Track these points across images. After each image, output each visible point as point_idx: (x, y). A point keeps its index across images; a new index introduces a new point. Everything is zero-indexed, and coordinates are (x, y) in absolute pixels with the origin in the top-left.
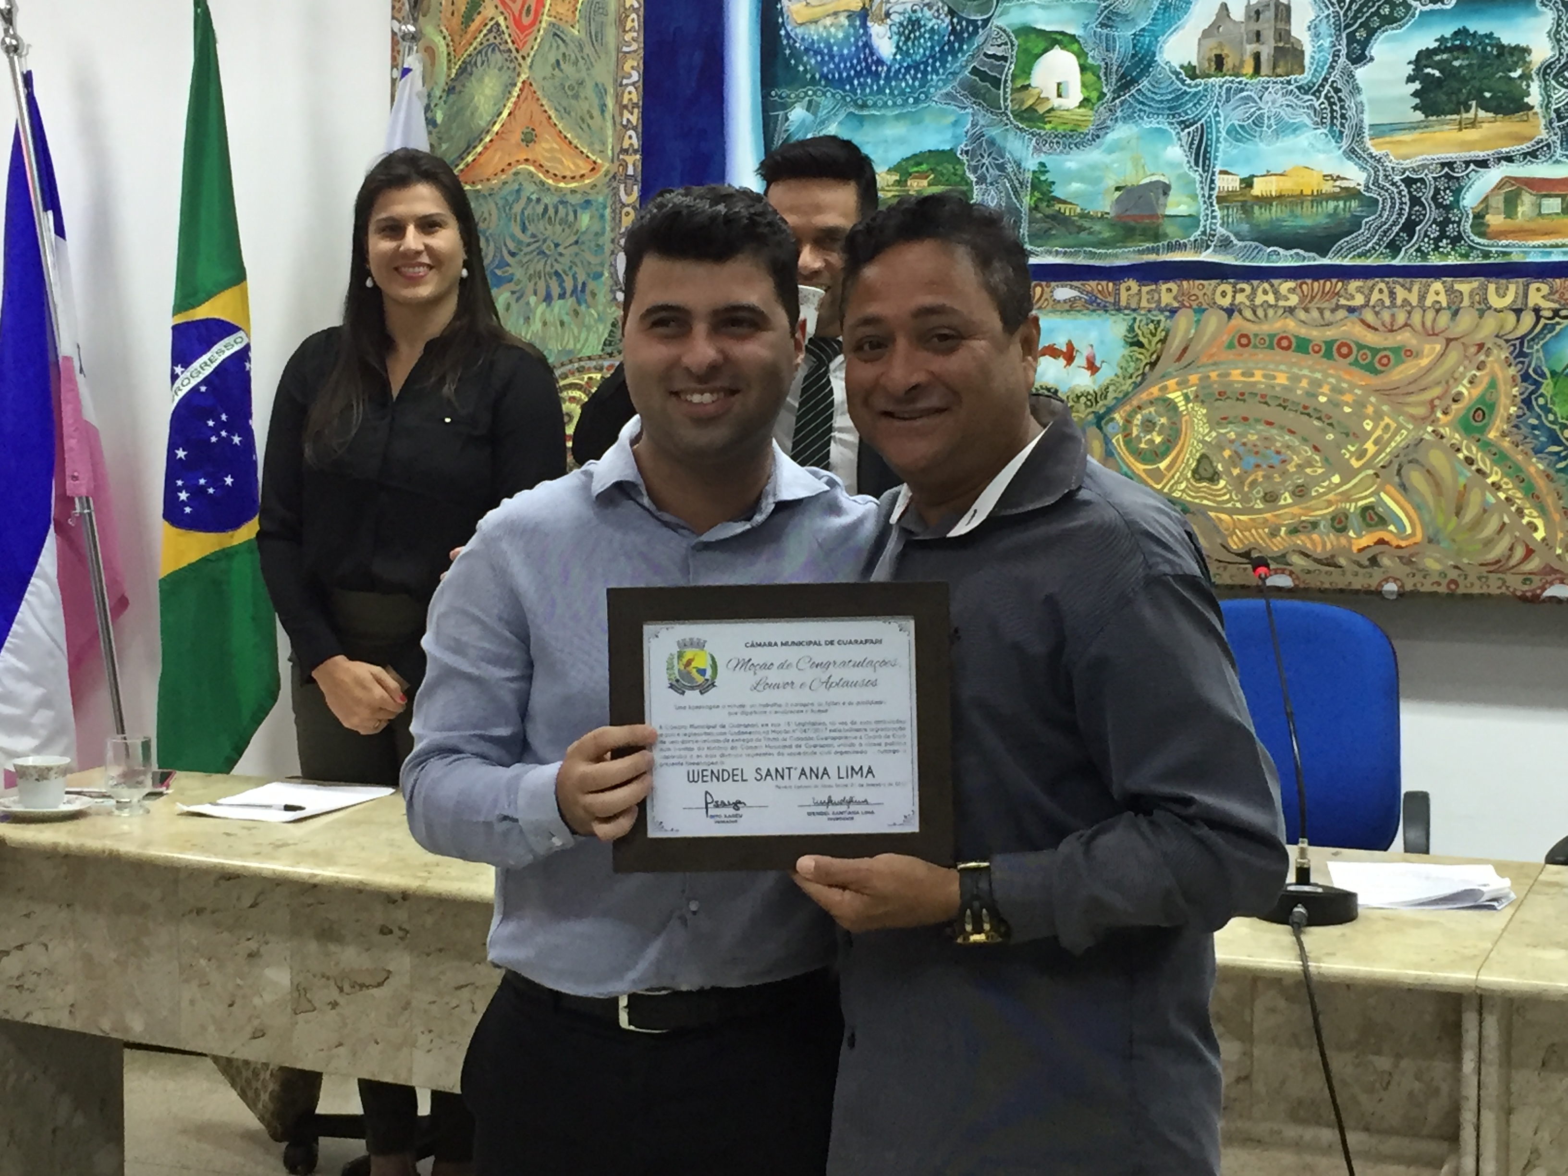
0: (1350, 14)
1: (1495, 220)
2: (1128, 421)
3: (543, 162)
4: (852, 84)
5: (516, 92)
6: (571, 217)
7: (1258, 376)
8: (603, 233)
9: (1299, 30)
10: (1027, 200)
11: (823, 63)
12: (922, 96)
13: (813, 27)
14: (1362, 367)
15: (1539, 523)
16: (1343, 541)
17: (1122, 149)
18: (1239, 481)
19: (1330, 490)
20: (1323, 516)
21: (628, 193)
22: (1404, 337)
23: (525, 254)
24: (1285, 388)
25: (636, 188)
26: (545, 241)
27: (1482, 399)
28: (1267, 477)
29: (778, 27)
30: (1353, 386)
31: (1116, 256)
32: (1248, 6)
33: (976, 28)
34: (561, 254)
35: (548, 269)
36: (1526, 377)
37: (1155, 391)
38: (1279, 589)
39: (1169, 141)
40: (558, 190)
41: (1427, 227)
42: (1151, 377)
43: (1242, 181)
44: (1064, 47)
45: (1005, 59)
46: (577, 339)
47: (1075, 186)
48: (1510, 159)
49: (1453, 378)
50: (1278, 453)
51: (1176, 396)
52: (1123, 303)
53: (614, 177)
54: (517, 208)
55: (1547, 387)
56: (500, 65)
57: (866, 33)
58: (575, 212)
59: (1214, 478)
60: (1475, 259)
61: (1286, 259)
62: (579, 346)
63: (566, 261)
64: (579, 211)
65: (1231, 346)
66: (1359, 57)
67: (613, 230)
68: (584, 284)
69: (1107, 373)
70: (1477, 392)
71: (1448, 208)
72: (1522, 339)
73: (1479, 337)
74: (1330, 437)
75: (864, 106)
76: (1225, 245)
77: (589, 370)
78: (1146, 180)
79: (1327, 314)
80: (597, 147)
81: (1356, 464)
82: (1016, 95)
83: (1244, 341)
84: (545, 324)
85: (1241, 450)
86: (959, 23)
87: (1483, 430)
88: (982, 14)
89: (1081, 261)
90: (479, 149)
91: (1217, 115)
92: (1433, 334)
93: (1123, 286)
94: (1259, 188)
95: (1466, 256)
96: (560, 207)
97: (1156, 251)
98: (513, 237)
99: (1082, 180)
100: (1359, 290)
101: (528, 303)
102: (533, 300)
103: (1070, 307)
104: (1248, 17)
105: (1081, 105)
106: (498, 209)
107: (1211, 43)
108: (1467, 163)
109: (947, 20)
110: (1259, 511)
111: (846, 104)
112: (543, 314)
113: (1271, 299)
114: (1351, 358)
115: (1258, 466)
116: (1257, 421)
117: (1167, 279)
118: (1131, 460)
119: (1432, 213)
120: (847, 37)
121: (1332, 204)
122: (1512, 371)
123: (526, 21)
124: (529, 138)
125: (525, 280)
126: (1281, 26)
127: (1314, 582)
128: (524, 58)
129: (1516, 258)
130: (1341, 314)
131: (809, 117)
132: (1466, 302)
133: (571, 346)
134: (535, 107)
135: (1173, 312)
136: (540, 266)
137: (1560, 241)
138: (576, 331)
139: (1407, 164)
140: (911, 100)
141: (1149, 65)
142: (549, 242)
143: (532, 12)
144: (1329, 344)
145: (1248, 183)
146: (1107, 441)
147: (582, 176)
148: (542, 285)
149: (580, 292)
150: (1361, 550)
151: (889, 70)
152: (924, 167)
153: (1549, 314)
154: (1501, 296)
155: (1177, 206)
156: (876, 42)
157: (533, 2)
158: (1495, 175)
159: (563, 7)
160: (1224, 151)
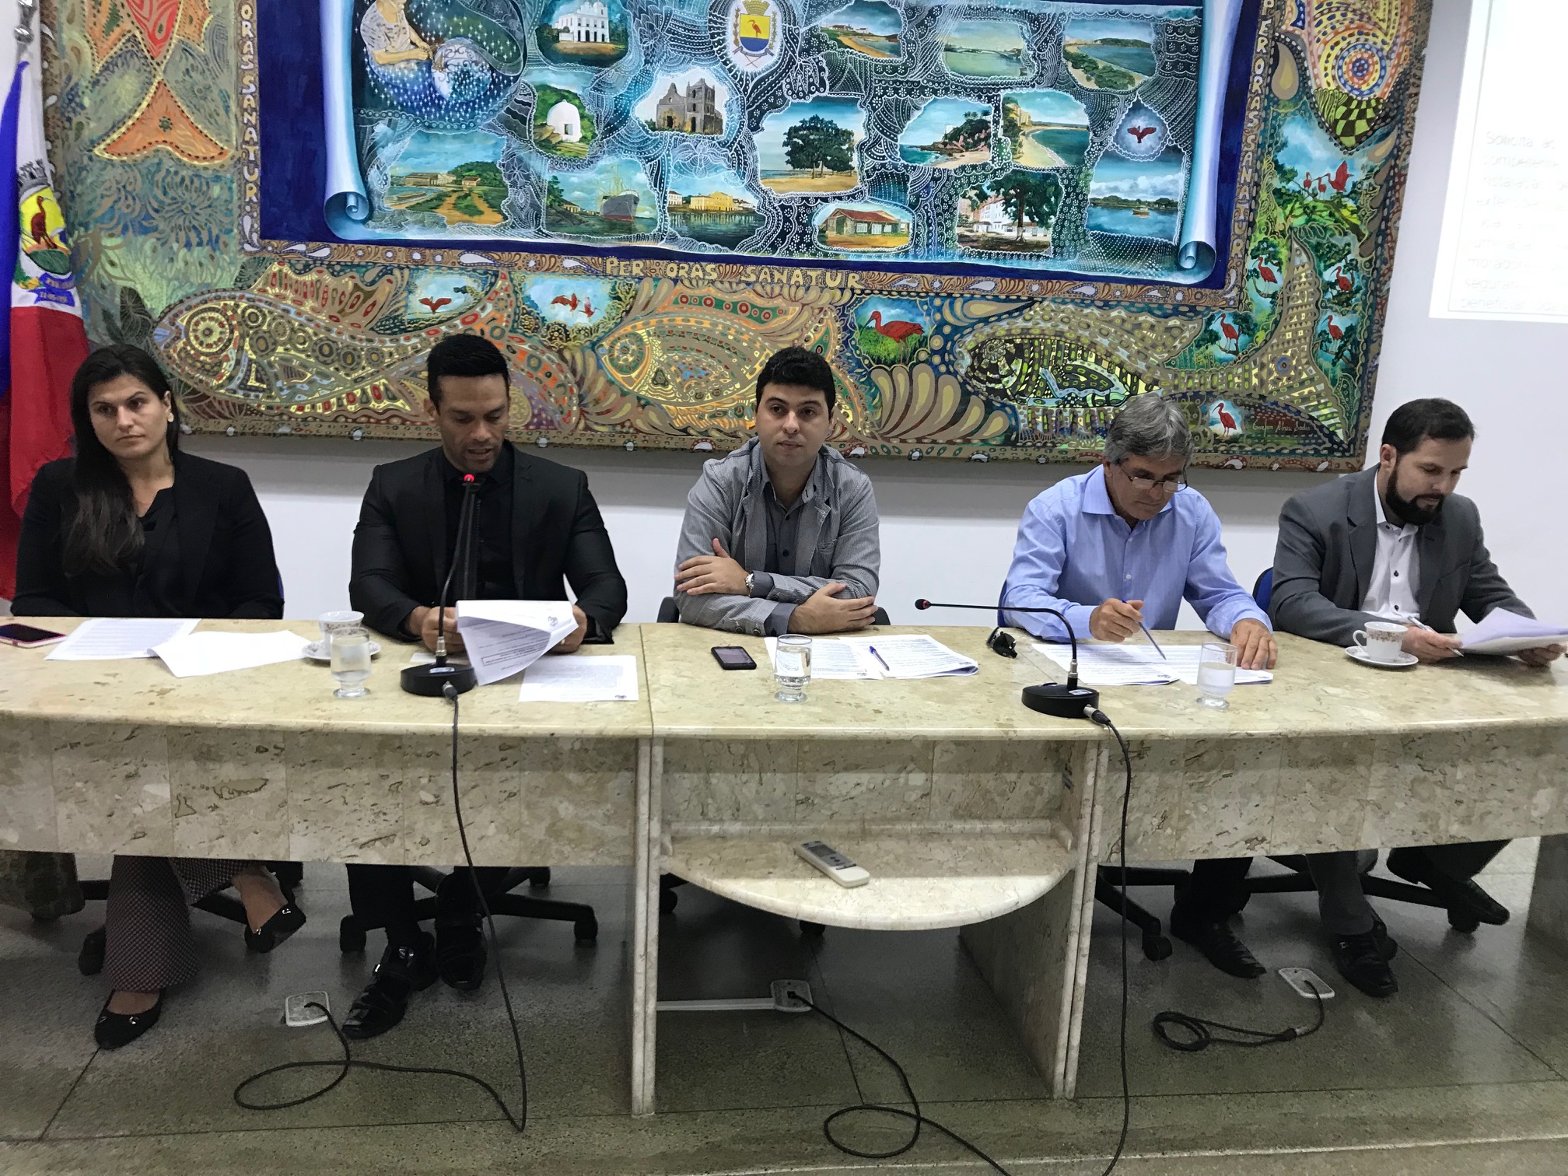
0: (751, 100)
1: (831, 234)
2: (612, 347)
3: (179, 145)
4: (421, 111)
5: (153, 89)
6: (205, 188)
7: (692, 323)
8: (231, 202)
9: (720, 106)
10: (545, 201)
11: (399, 94)
12: (472, 125)
13: (391, 68)
14: (756, 319)
15: (850, 412)
16: (741, 422)
17: (608, 172)
18: (680, 386)
19: (734, 392)
20: (730, 408)
21: (251, 174)
22: (778, 302)
23: (167, 212)
24: (708, 329)
25: (256, 170)
26: (183, 203)
27: (821, 340)
28: (697, 384)
29: (364, 65)
30: (748, 330)
31: (604, 241)
32: (688, 87)
33: (509, 82)
34: (198, 214)
35: (187, 223)
36: (845, 328)
37: (628, 328)
38: (704, 451)
39: (639, 170)
40: (191, 165)
41: (793, 236)
42: (626, 320)
43: (684, 199)
44: (569, 101)
45: (530, 105)
46: (214, 275)
47: (577, 193)
48: (840, 198)
49: (804, 327)
50: (704, 369)
51: (642, 332)
52: (608, 272)
53: (239, 160)
54: (159, 177)
55: (857, 335)
56: (137, 67)
57: (430, 76)
58: (207, 183)
59: (665, 384)
60: (820, 257)
61: (710, 250)
62: (215, 281)
63: (202, 219)
64: (211, 184)
65: (676, 302)
66: (755, 128)
67: (239, 199)
68: (218, 237)
69: (598, 317)
70: (818, 336)
71: (805, 225)
72: (844, 305)
73: (820, 304)
74: (735, 360)
75: (430, 127)
76: (673, 239)
77: (224, 299)
78: (624, 194)
79: (734, 285)
80: (224, 137)
81: (749, 377)
82: (537, 130)
83: (684, 300)
84: (186, 263)
85: (682, 367)
86: (497, 77)
88: (513, 72)
89: (580, 243)
90: (123, 129)
91: (668, 155)
92: (794, 300)
93: (608, 261)
94: (694, 205)
95: (815, 255)
96: (195, 179)
97: (629, 239)
98: (155, 197)
99: (582, 191)
100: (753, 272)
101: (171, 248)
102: (175, 246)
103: (574, 272)
104: (688, 95)
105: (580, 141)
106: (142, 176)
107: (665, 108)
108: (816, 199)
109: (489, 74)
110: (693, 404)
111: (417, 124)
112: (185, 256)
113: (700, 274)
114: (748, 313)
115: (691, 377)
116: (692, 349)
117: (637, 258)
118: (613, 371)
119: (796, 228)
120: (417, 78)
121: (738, 218)
122: (838, 324)
123: (159, 36)
124: (166, 126)
125: (168, 230)
126: (709, 102)
127: (724, 446)
128: (158, 64)
129: (842, 258)
130: (742, 286)
131: (390, 131)
132: (814, 283)
133: (209, 281)
134: (170, 102)
135: (640, 279)
136: (181, 221)
137: (866, 249)
138: (212, 271)
139: (781, 196)
140: (464, 126)
141: (626, 118)
142: (187, 204)
143: (164, 29)
144: (735, 304)
145: (687, 200)
146: (598, 360)
147: (213, 158)
148: (182, 234)
149: (214, 242)
150: (751, 428)
151: (448, 104)
152: (474, 172)
153: (859, 292)
154: (833, 280)
155: (643, 211)
156: (438, 83)
157: (164, 21)
158: (832, 207)
159: (190, 30)
160: (672, 179)
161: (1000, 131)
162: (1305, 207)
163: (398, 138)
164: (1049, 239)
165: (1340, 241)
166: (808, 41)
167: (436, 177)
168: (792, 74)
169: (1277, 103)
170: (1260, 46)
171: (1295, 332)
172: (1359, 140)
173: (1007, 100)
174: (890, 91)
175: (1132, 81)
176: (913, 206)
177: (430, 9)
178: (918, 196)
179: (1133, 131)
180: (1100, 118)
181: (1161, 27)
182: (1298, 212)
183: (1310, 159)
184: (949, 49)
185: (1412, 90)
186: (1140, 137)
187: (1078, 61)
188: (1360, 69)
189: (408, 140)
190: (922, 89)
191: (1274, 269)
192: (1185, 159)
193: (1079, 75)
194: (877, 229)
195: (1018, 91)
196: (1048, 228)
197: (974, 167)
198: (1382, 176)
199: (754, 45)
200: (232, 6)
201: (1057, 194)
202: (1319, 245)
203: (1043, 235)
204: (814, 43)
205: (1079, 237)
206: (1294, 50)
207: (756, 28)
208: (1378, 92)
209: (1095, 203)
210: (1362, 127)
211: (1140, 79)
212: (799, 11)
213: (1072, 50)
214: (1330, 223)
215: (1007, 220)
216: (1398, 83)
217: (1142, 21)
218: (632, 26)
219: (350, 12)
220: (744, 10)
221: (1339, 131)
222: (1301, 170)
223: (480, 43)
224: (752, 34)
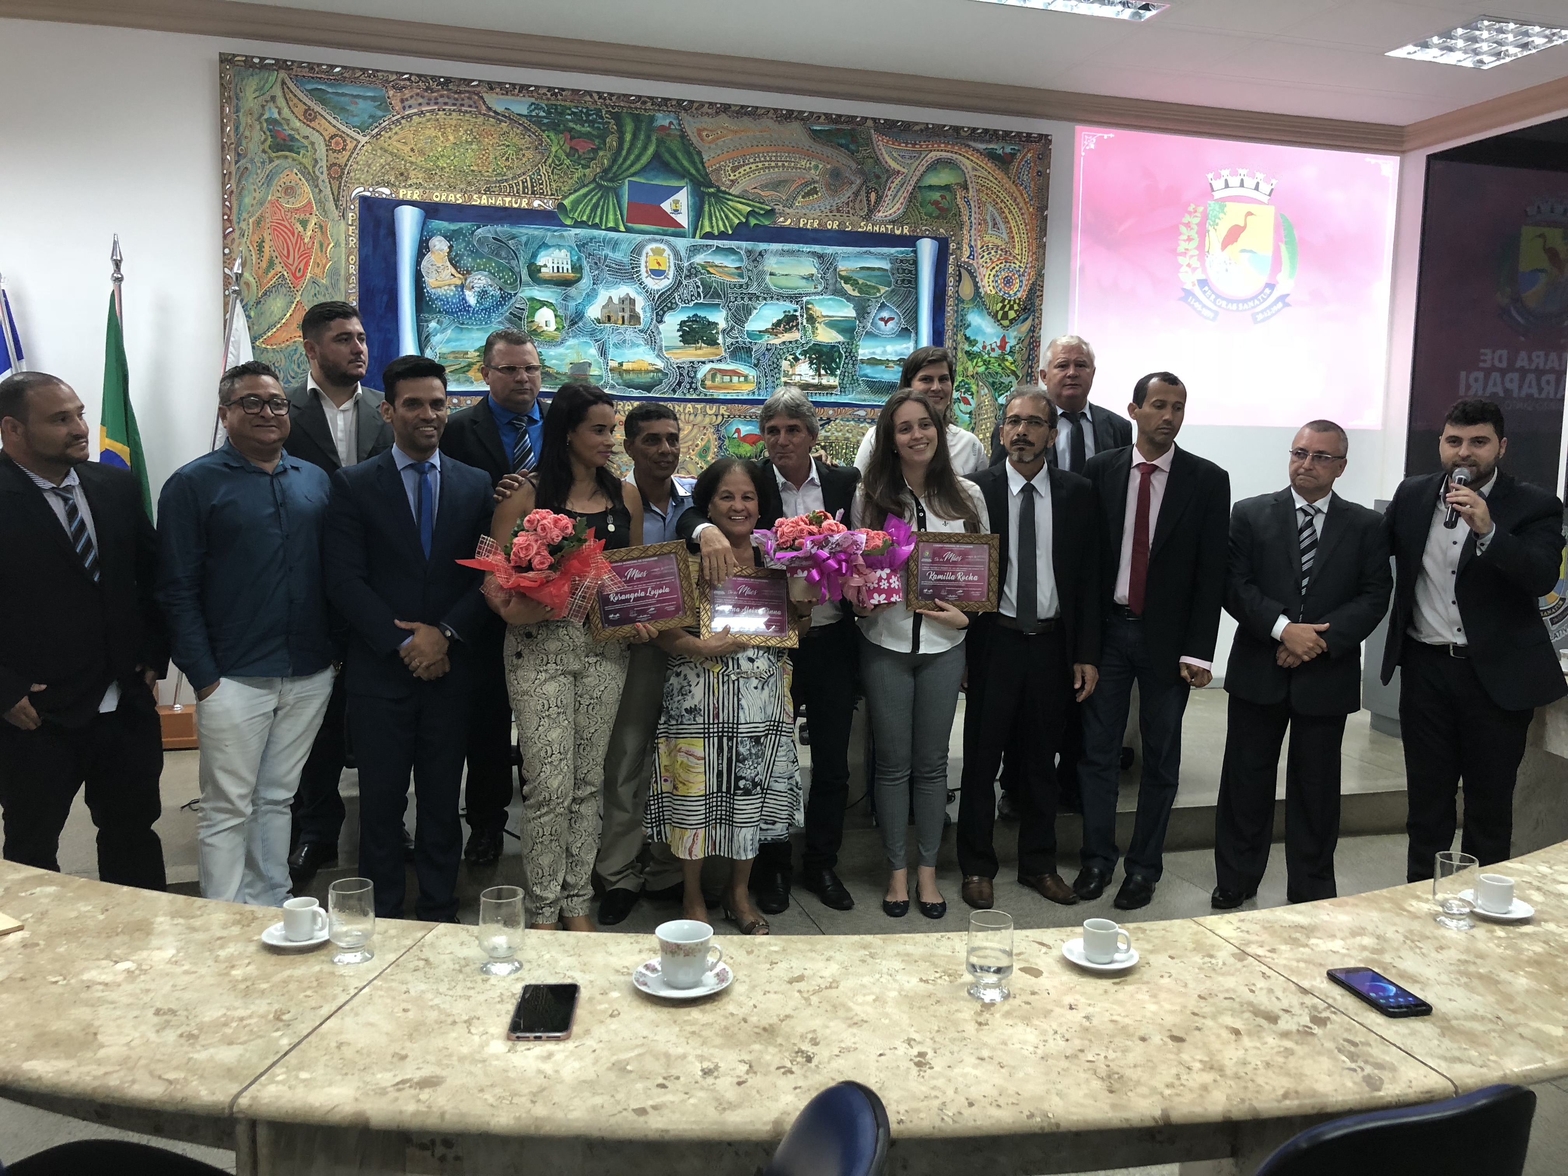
0: (657, 305)
1: (708, 383)
4: (457, 315)
5: (294, 306)
9: (638, 309)
11: (444, 304)
12: (489, 322)
13: (438, 289)
17: (572, 348)
27: (704, 446)
29: (423, 288)
32: (619, 298)
33: (511, 296)
36: (719, 439)
39: (591, 347)
41: (685, 384)
43: (618, 364)
44: (548, 307)
45: (524, 309)
47: (554, 361)
48: (713, 362)
49: (695, 438)
55: (727, 442)
56: (285, 293)
57: (463, 294)
60: (702, 396)
61: (636, 393)
66: (660, 321)
70: (703, 443)
71: (692, 378)
72: (718, 425)
73: (704, 424)
75: (463, 323)
76: (613, 387)
78: (582, 361)
82: (529, 324)
86: (504, 294)
87: (706, 457)
88: (514, 291)
90: (275, 330)
91: (609, 338)
94: (625, 367)
95: (699, 395)
98: (293, 370)
99: (557, 360)
104: (620, 302)
105: (555, 330)
106: (287, 358)
107: (606, 310)
108: (698, 362)
109: (499, 292)
111: (455, 322)
119: (687, 379)
120: (455, 295)
121: (652, 374)
122: (715, 436)
123: (298, 275)
126: (632, 307)
128: (297, 291)
129: (715, 397)
131: (438, 326)
132: (699, 412)
137: (729, 391)
139: (677, 361)
140: (484, 323)
141: (582, 317)
143: (302, 270)
145: (621, 364)
151: (474, 310)
153: (727, 417)
154: (711, 409)
155: (594, 371)
156: (467, 298)
157: (302, 266)
158: (708, 367)
159: (317, 271)
160: (612, 352)
161: (805, 321)
162: (984, 361)
163: (444, 330)
164: (837, 383)
165: (1006, 380)
166: (689, 271)
167: (467, 353)
168: (681, 290)
169: (963, 301)
170: (950, 270)
171: (985, 434)
172: (1012, 321)
173: (808, 303)
174: (739, 299)
175: (879, 291)
176: (756, 365)
177: (463, 255)
178: (759, 360)
179: (882, 319)
180: (862, 312)
181: (893, 260)
182: (980, 364)
183: (984, 333)
184: (772, 274)
185: (1038, 293)
186: (886, 322)
187: (847, 280)
188: (1008, 281)
189: (449, 331)
190: (758, 297)
191: (969, 397)
192: (913, 335)
193: (848, 288)
194: (735, 379)
195: (813, 297)
196: (836, 376)
197: (790, 342)
198: (1026, 342)
199: (657, 273)
200: (343, 257)
201: (840, 357)
202: (994, 383)
203: (833, 381)
204: (693, 271)
205: (854, 381)
206: (969, 272)
207: (658, 263)
208: (1019, 295)
209: (862, 361)
210: (1012, 314)
211: (884, 289)
212: (683, 253)
213: (843, 273)
214: (999, 370)
215: (812, 373)
216: (1031, 290)
217: (882, 257)
218: (585, 263)
219: (414, 259)
220: (651, 253)
221: (999, 317)
222: (980, 339)
223: (493, 274)
224: (656, 267)
